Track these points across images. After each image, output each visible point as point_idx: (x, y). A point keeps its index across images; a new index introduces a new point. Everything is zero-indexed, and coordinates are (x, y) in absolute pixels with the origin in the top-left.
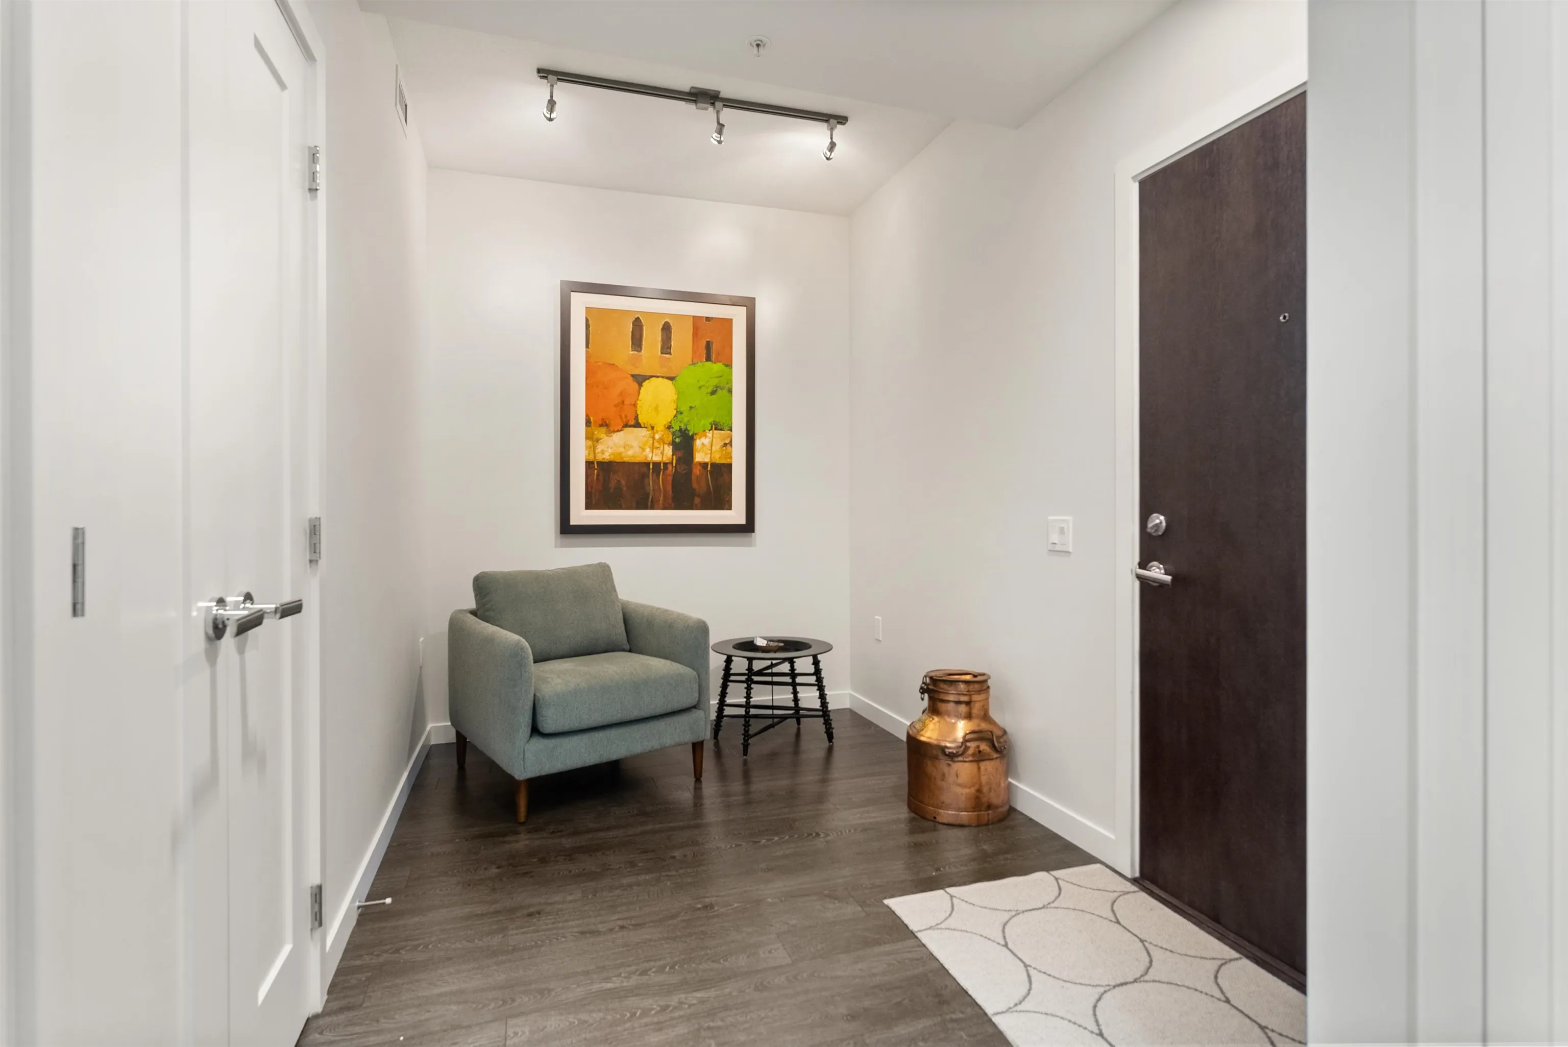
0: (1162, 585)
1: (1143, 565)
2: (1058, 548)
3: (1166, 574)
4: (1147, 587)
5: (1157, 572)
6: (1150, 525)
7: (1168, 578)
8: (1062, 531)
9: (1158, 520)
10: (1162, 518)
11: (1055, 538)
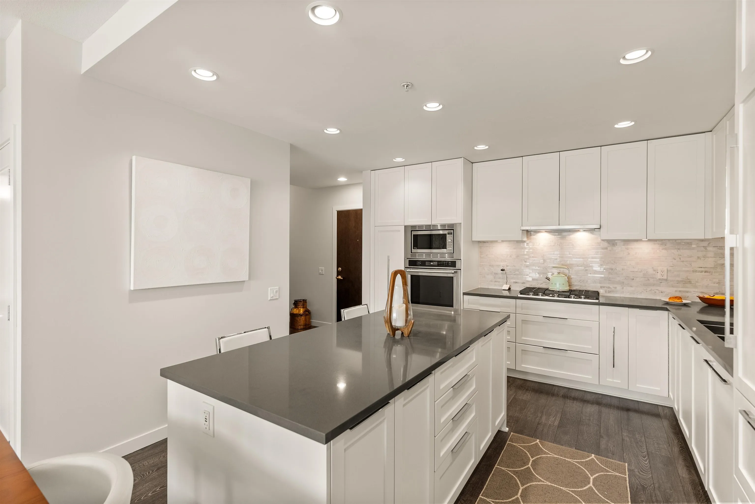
0: (341, 279)
1: (337, 276)
2: (321, 273)
3: (341, 277)
4: (338, 280)
5: (340, 277)
6: (339, 270)
7: (342, 278)
8: (322, 270)
9: (340, 269)
10: (340, 268)
11: (320, 271)
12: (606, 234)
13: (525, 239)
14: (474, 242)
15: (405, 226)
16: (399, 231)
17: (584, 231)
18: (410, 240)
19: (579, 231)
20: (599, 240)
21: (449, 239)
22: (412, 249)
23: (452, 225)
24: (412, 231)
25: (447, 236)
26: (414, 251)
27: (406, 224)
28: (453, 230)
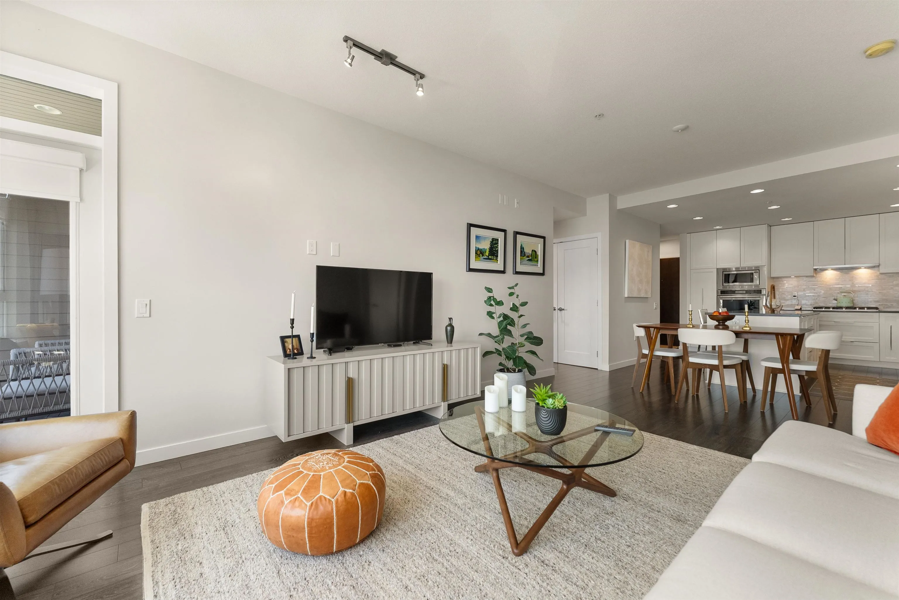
12: (882, 270)
13: (815, 275)
14: (771, 278)
15: (717, 269)
16: (712, 272)
17: (865, 268)
18: (721, 278)
19: (860, 268)
20: (878, 273)
21: (756, 276)
22: (724, 283)
23: (758, 267)
24: (723, 272)
25: (754, 274)
26: (724, 284)
27: (717, 268)
28: (759, 270)
